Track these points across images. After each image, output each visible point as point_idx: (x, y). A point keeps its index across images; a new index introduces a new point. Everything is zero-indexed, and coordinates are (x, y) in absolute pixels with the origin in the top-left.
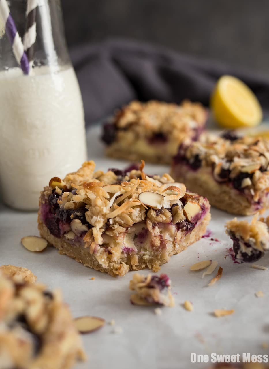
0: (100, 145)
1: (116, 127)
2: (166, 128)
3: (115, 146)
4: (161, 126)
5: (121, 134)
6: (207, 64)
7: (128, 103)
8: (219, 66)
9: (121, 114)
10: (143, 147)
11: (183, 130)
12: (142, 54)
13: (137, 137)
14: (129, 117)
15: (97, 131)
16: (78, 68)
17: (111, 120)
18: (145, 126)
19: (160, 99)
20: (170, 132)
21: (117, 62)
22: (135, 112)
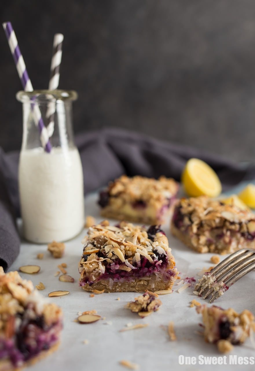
0: (97, 208)
1: (109, 195)
2: (145, 198)
3: (108, 209)
4: (142, 195)
5: (113, 200)
6: (180, 149)
7: (118, 177)
8: (190, 150)
9: (114, 185)
10: (129, 210)
11: (158, 199)
12: (130, 141)
13: (124, 202)
14: (118, 188)
15: (95, 197)
16: (82, 149)
17: (105, 189)
18: (130, 194)
19: (143, 175)
20: (148, 201)
21: (111, 146)
22: (124, 185)
